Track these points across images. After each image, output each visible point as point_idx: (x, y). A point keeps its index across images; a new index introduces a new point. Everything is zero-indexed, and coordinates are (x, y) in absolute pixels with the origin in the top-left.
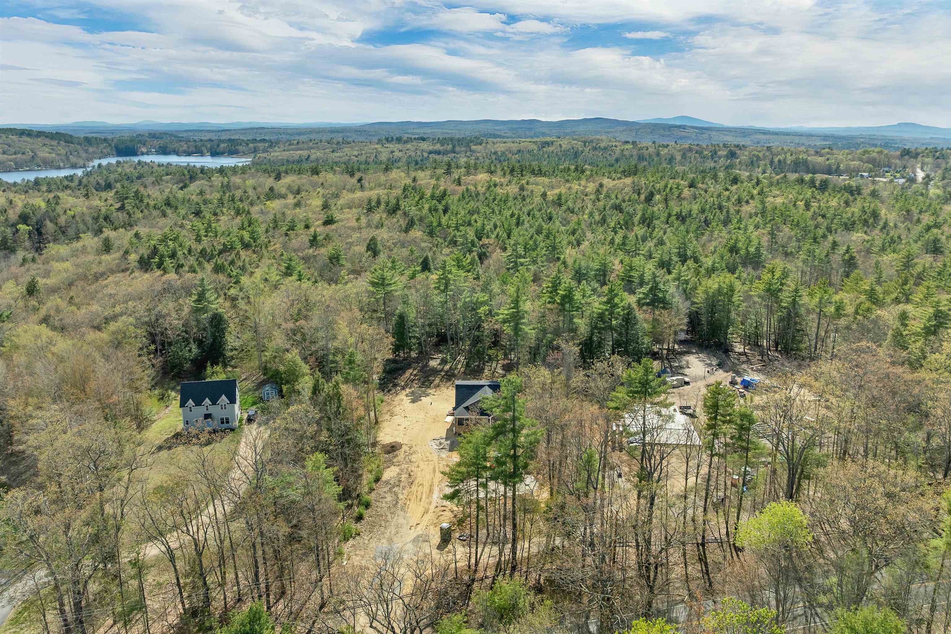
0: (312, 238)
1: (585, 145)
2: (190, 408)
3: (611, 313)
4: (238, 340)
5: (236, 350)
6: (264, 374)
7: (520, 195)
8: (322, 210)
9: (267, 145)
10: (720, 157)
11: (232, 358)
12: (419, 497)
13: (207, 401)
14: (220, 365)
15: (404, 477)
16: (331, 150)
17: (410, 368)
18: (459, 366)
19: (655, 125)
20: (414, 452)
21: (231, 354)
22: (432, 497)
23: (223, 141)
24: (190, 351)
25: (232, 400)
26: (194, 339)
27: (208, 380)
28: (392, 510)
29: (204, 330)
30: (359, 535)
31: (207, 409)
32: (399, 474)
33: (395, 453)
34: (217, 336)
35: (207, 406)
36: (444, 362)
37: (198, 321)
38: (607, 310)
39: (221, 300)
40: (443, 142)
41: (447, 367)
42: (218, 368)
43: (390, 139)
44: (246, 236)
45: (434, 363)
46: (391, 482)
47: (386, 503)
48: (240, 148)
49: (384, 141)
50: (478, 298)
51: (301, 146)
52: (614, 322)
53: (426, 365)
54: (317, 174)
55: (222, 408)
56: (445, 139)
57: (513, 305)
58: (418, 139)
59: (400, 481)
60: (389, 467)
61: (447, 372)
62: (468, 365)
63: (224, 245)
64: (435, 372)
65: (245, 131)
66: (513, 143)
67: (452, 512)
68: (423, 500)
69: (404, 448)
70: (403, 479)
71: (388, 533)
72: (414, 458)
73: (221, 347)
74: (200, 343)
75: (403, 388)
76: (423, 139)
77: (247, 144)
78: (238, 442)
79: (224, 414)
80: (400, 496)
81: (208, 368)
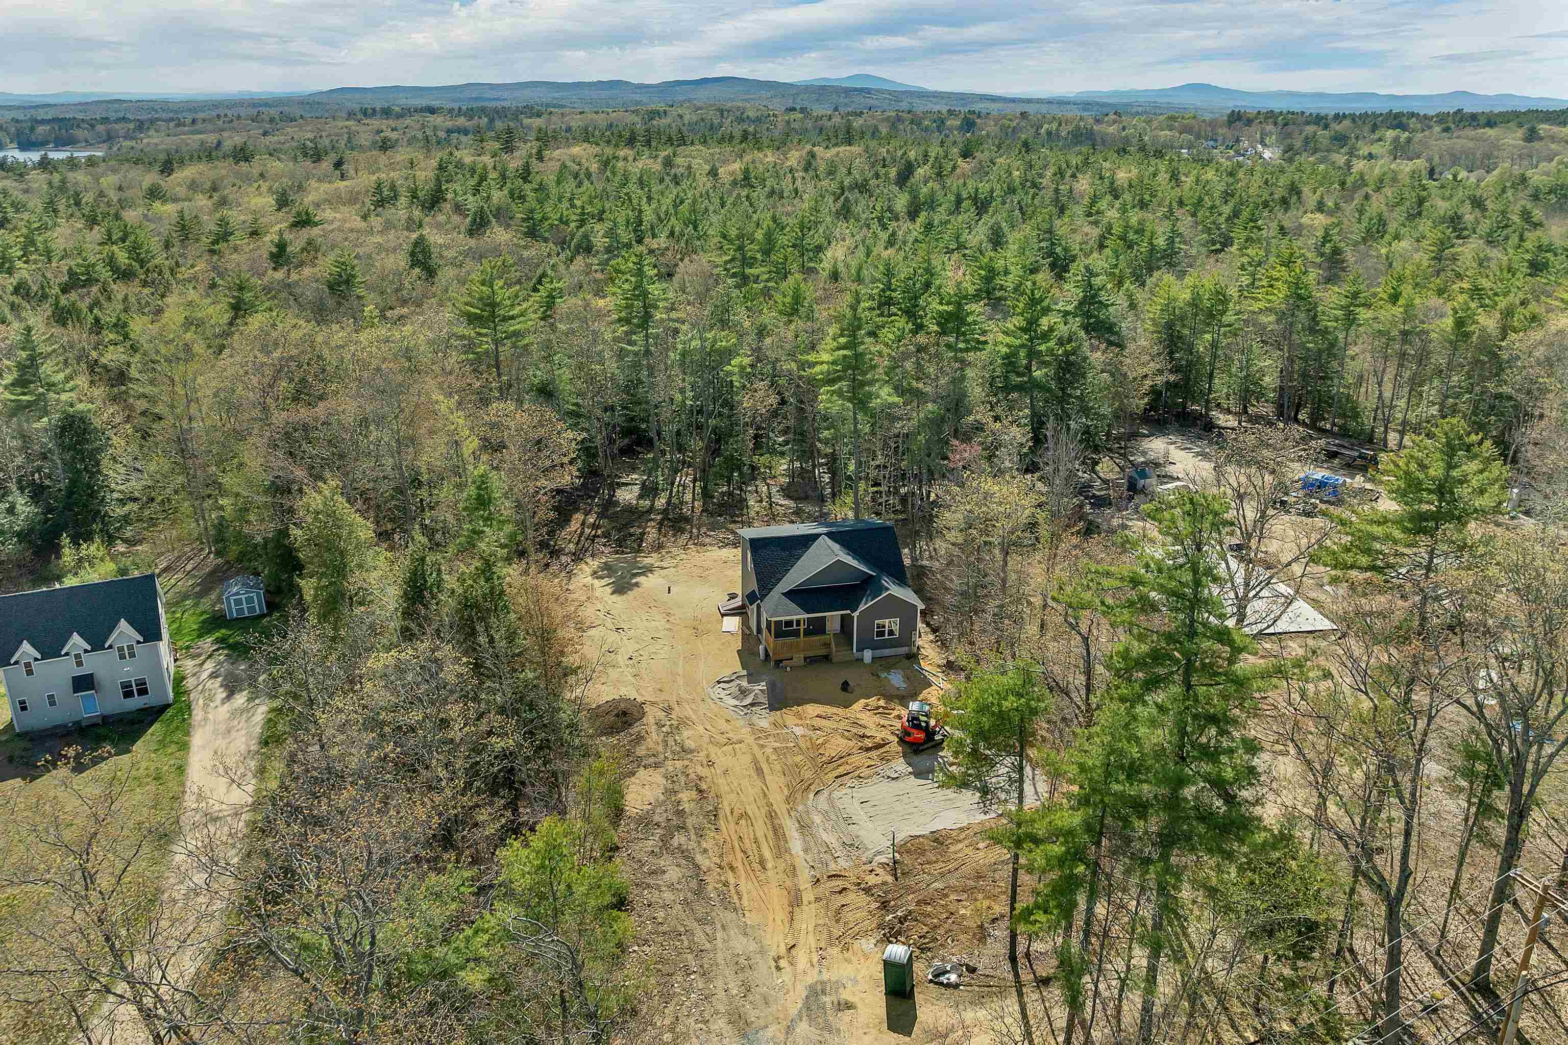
0: (274, 250)
1: (722, 116)
2: (28, 665)
3: (1032, 354)
4: (135, 475)
5: (135, 500)
6: (218, 553)
7: (668, 174)
8: (279, 210)
9: (132, 126)
10: (950, 129)
11: (126, 520)
12: (755, 859)
13: (77, 642)
14: (97, 540)
15: (687, 797)
16: (261, 131)
17: (577, 510)
18: (688, 497)
19: (823, 88)
20: (683, 722)
21: (120, 511)
22: (788, 851)
23: (43, 122)
24: (11, 510)
25: (151, 633)
26: (19, 481)
27: (70, 582)
28: (700, 910)
29: (44, 457)
30: (634, 1012)
31: (79, 664)
32: (670, 792)
33: (634, 730)
34: (79, 471)
35: (77, 656)
36: (650, 491)
37: (25, 438)
38: (1023, 346)
39: (82, 381)
40: (470, 114)
41: (661, 502)
42: (93, 549)
43: (370, 111)
44: (122, 258)
45: (627, 495)
46: (656, 818)
47: (671, 887)
48: (79, 133)
49: (360, 116)
50: (715, 341)
51: (199, 126)
52: (1037, 374)
53: (611, 502)
54: (247, 160)
55: (122, 657)
56: (472, 109)
57: (843, 340)
58: (422, 110)
59: (680, 813)
60: (633, 774)
61: (665, 512)
62: (706, 494)
63: (71, 273)
64: (634, 515)
65: (84, 106)
66: (596, 113)
67: (868, 890)
68: (769, 865)
69: (652, 715)
70: (686, 806)
71: (721, 994)
72: (688, 736)
73: (92, 495)
74: (37, 493)
75: (578, 557)
76: (432, 111)
77: (93, 126)
78: (184, 747)
79: (129, 671)
80: (704, 862)
81: (66, 551)
